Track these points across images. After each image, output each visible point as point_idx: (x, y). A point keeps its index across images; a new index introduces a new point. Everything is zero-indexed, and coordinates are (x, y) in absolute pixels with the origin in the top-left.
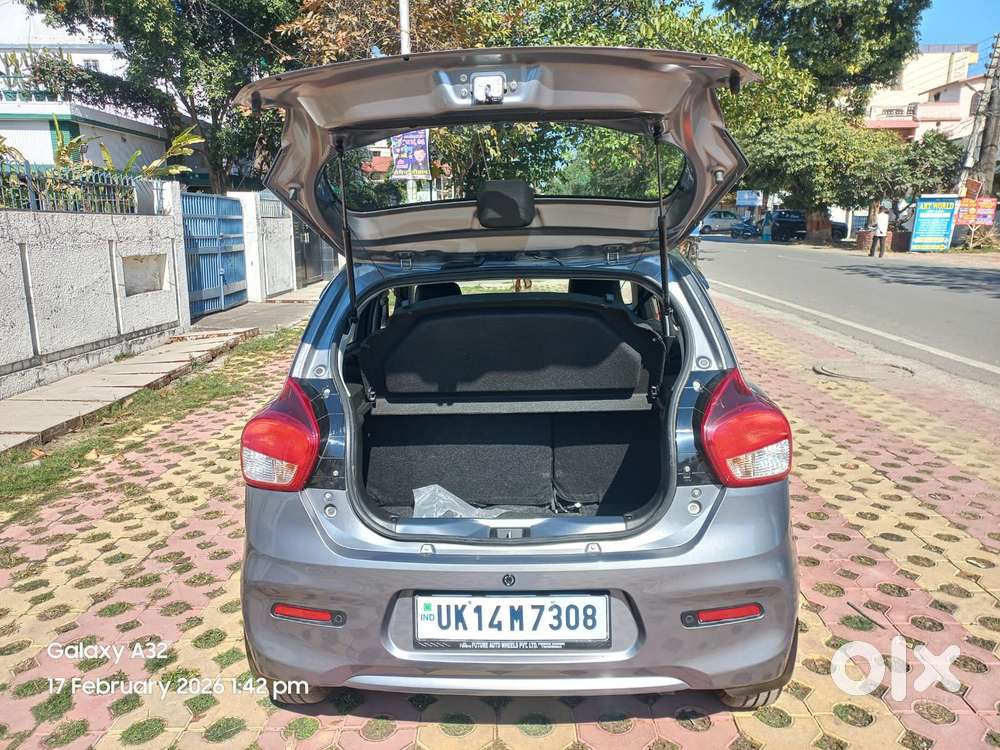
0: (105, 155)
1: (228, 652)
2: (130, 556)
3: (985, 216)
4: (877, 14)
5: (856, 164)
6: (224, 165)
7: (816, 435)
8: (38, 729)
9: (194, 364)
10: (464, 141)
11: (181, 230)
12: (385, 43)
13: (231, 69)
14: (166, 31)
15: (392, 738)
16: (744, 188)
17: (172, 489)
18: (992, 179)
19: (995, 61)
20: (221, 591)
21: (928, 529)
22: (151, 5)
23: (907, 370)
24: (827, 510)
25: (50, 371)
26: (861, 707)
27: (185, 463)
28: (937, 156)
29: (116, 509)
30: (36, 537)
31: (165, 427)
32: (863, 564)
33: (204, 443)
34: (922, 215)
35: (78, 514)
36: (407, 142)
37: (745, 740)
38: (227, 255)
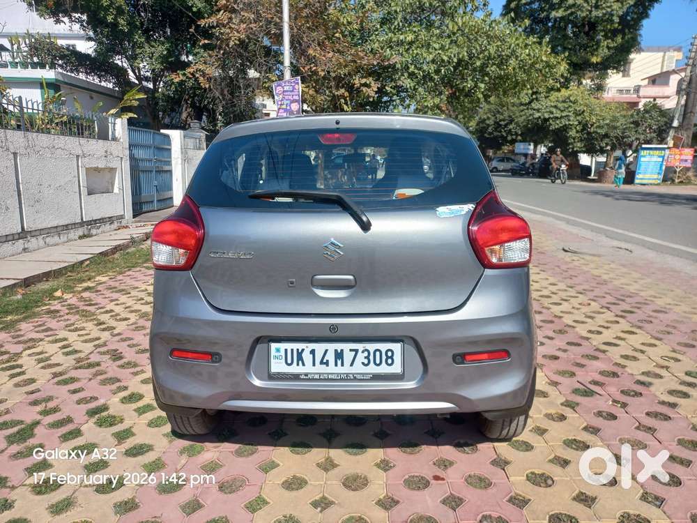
0: (77, 105)
1: (144, 406)
2: (80, 351)
3: (686, 161)
4: (612, 22)
5: (598, 124)
6: (160, 116)
7: (562, 286)
8: (9, 449)
9: (133, 241)
10: (326, 100)
11: (127, 152)
12: (273, 32)
13: (167, 49)
14: (122, 22)
15: (255, 456)
16: (521, 141)
17: (113, 314)
18: (691, 136)
19: (693, 54)
20: (143, 372)
21: (636, 340)
22: (112, 3)
23: (627, 250)
24: (566, 329)
25: (33, 243)
26: (582, 440)
27: (123, 298)
28: (653, 119)
29: (73, 324)
30: (15, 340)
31: (111, 279)
32: (590, 359)
33: (137, 288)
34: (642, 159)
35: (45, 327)
36: (286, 97)
37: (501, 459)
38: (159, 172)
